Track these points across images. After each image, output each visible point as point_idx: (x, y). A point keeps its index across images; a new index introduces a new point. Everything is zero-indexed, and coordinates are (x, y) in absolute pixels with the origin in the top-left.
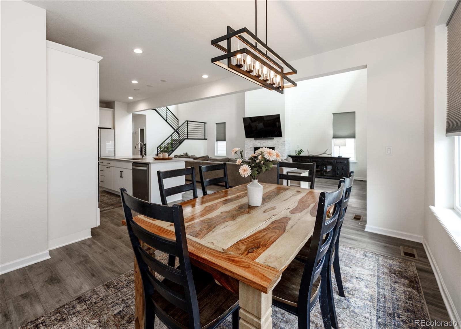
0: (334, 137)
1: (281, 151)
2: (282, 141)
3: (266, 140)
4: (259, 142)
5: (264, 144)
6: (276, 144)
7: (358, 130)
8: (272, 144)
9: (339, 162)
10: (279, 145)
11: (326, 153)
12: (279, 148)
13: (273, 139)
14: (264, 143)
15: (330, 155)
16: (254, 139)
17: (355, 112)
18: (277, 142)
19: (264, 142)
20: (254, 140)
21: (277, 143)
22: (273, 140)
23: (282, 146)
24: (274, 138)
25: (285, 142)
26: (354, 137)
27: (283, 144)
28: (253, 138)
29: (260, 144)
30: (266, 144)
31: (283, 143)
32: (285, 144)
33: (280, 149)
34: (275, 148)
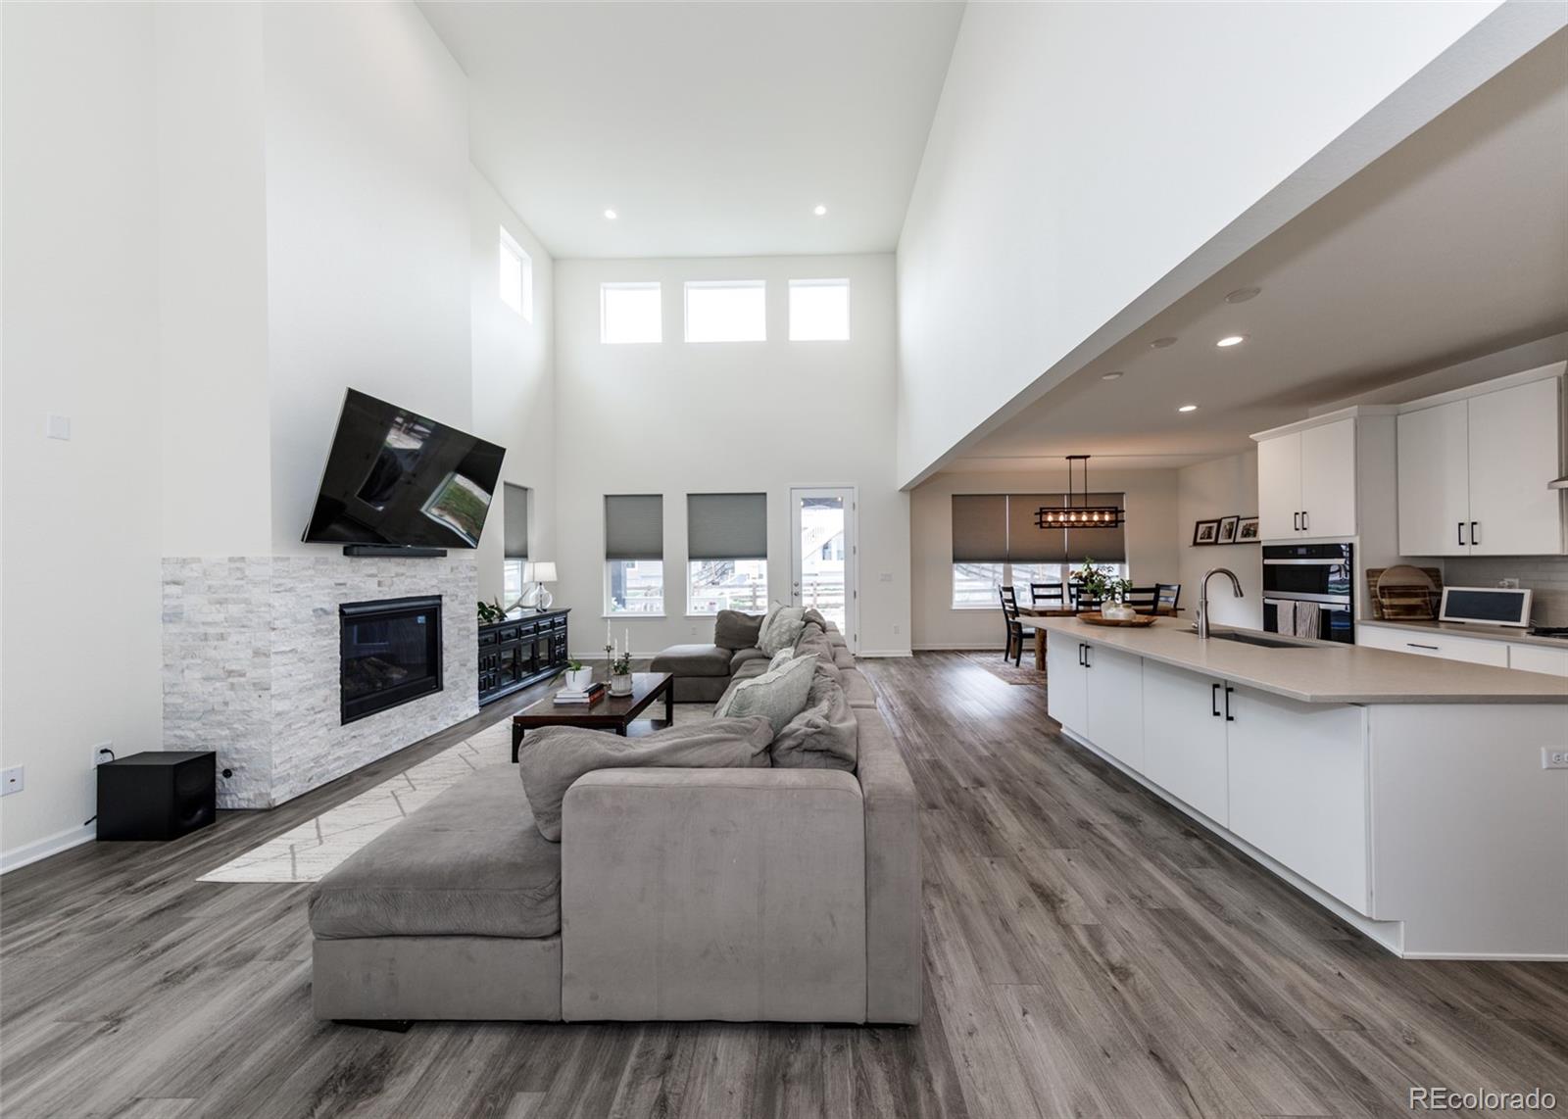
0: (506, 554)
1: (465, 611)
2: (467, 566)
4: (374, 571)
5: (399, 581)
6: (447, 581)
7: (531, 536)
8: (434, 582)
10: (457, 585)
12: (457, 596)
13: (444, 554)
14: (397, 575)
16: (346, 553)
18: (452, 569)
19: (401, 569)
20: (347, 559)
21: (451, 576)
22: (440, 560)
23: (467, 587)
25: (475, 568)
26: (527, 557)
27: (470, 578)
28: (340, 548)
29: (380, 584)
30: (409, 580)
33: (460, 603)
34: (444, 600)
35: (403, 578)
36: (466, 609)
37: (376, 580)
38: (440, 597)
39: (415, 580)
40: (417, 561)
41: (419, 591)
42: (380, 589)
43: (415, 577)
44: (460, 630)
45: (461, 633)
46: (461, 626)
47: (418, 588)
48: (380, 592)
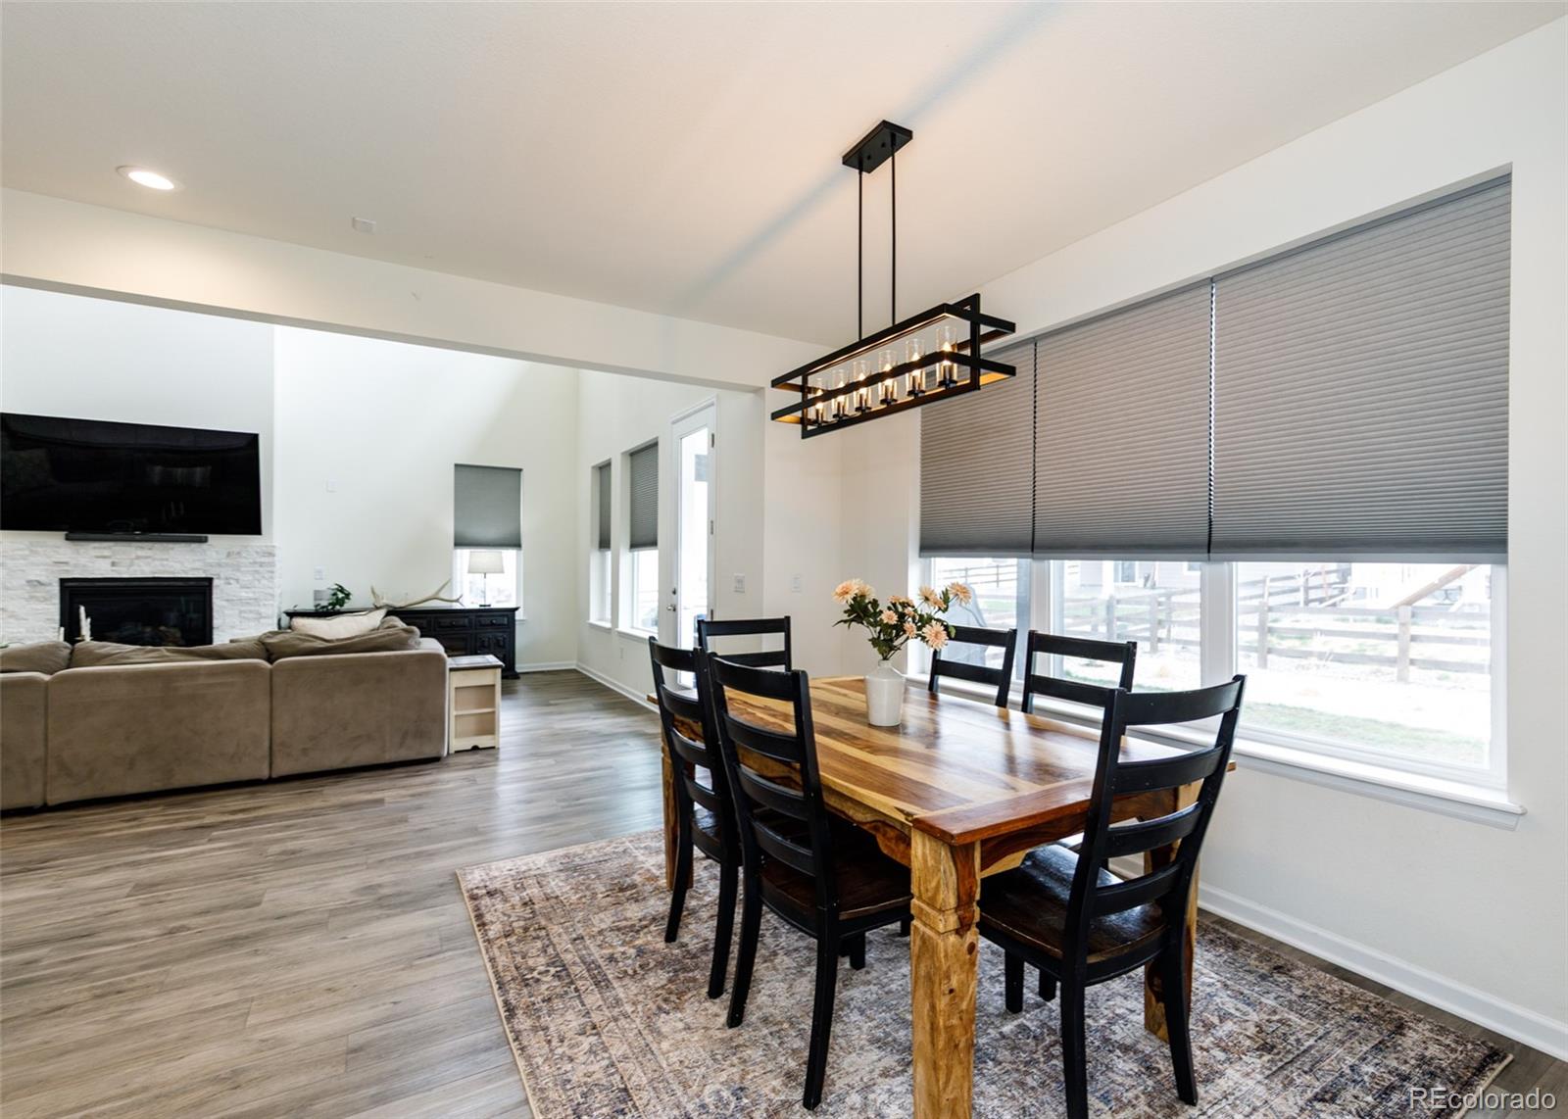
0: (460, 543)
1: (251, 595)
2: (257, 552)
3: (157, 545)
4: (106, 553)
5: (140, 562)
6: (219, 565)
7: (529, 523)
8: (197, 565)
9: (488, 622)
10: (238, 570)
11: (442, 595)
12: (237, 580)
13: (205, 540)
14: (138, 558)
15: (457, 601)
16: (69, 538)
17: (520, 470)
18: (229, 555)
19: (140, 553)
20: (68, 543)
21: (225, 561)
22: (204, 546)
23: (257, 572)
24: (210, 537)
25: (271, 555)
26: (517, 545)
27: (261, 565)
28: (60, 534)
29: (113, 564)
30: (157, 563)
31: (263, 560)
32: (272, 564)
33: (242, 587)
34: (215, 582)
35: (149, 560)
36: (254, 593)
37: (110, 561)
38: (210, 580)
39: (165, 563)
40: (171, 545)
41: (174, 573)
42: (114, 568)
43: (167, 560)
44: (241, 612)
45: (243, 615)
46: (243, 609)
47: (172, 569)
48: (113, 571)
